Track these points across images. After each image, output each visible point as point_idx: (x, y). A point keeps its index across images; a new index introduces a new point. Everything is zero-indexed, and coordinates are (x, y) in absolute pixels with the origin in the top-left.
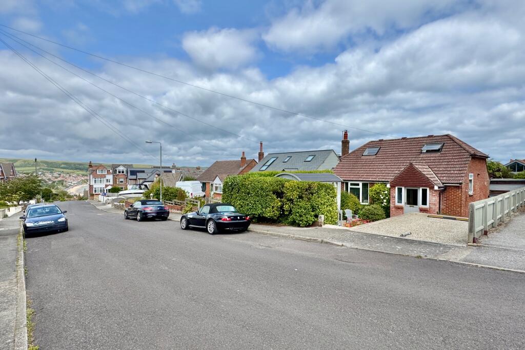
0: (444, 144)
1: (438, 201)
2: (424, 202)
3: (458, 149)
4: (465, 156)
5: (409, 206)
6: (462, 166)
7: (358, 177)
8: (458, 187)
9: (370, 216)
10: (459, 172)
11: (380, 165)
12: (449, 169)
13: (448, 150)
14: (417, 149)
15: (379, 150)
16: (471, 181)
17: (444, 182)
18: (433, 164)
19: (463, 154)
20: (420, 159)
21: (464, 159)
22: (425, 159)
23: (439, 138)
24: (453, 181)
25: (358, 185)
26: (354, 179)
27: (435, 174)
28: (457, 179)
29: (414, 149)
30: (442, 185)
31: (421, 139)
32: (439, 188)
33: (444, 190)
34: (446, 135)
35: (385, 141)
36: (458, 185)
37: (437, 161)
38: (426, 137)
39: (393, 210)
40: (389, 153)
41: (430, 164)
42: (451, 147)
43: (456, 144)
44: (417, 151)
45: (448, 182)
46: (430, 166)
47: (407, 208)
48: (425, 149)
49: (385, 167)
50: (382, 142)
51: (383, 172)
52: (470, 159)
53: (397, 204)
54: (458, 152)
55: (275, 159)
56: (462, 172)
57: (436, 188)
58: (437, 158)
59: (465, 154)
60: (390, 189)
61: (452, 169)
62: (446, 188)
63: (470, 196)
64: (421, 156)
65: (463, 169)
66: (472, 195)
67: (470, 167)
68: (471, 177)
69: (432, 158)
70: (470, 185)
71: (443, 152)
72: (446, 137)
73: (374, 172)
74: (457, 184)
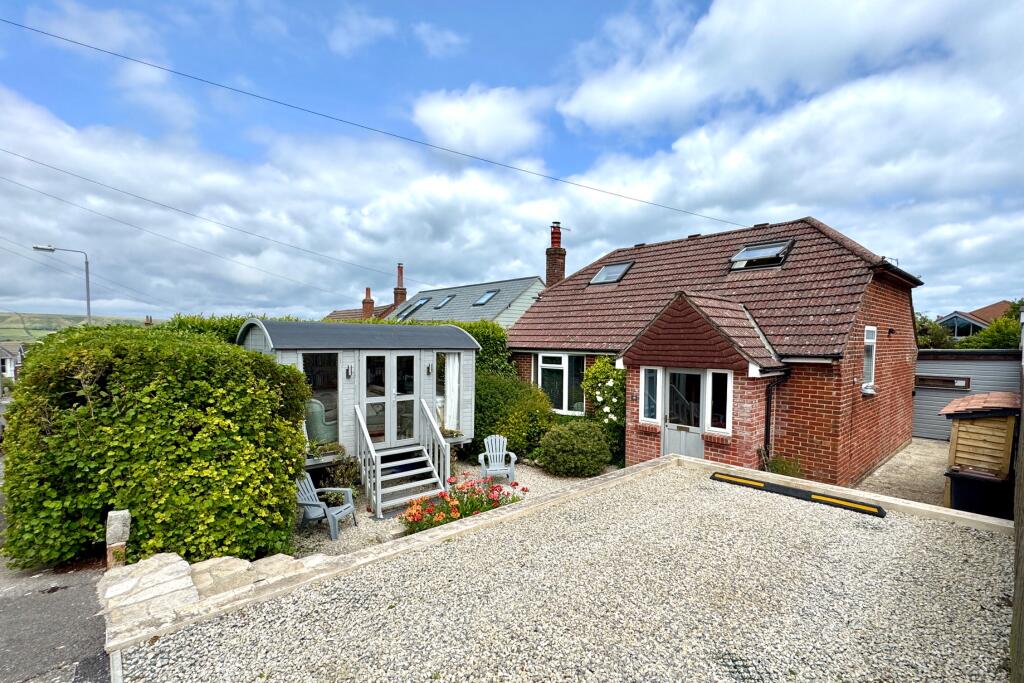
0: (794, 242)
1: (763, 413)
2: (719, 419)
3: (831, 253)
4: (854, 272)
5: (675, 426)
6: (843, 301)
7: (562, 339)
8: (829, 369)
9: (560, 457)
10: (834, 320)
11: (622, 305)
12: (802, 311)
13: (806, 257)
14: (720, 261)
15: (630, 268)
16: (868, 349)
17: (783, 350)
18: (758, 297)
19: (846, 266)
20: (725, 286)
21: (850, 281)
22: (737, 284)
23: (783, 228)
24: (810, 350)
25: (558, 361)
26: (551, 346)
27: (760, 327)
28: (826, 340)
29: (712, 262)
30: (775, 362)
31: (736, 236)
32: (763, 370)
33: (783, 378)
34: (802, 221)
35: (649, 247)
36: (829, 361)
37: (770, 289)
38: (747, 230)
39: (634, 436)
40: (650, 274)
41: (748, 298)
42: (814, 248)
43: (827, 240)
44: (720, 267)
45: (795, 351)
46: (749, 306)
47: (671, 434)
48: (741, 259)
49: (632, 311)
50: (642, 250)
51: (624, 325)
52: (869, 279)
53: (643, 420)
54: (832, 260)
55: (423, 302)
56: (841, 319)
57: (754, 371)
58: (772, 281)
59: (852, 265)
60: (624, 373)
61: (811, 311)
62: (789, 370)
63: (866, 396)
64: (729, 278)
65: (845, 309)
66: (872, 396)
67: (868, 305)
68: (871, 336)
69: (757, 283)
70: (865, 361)
71: (790, 265)
72: (801, 225)
73: (603, 325)
74: (825, 357)
